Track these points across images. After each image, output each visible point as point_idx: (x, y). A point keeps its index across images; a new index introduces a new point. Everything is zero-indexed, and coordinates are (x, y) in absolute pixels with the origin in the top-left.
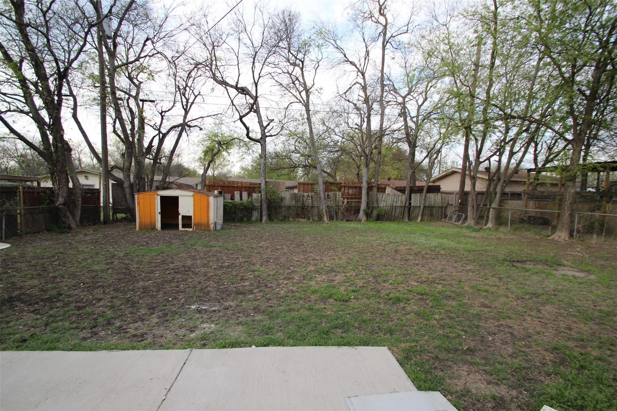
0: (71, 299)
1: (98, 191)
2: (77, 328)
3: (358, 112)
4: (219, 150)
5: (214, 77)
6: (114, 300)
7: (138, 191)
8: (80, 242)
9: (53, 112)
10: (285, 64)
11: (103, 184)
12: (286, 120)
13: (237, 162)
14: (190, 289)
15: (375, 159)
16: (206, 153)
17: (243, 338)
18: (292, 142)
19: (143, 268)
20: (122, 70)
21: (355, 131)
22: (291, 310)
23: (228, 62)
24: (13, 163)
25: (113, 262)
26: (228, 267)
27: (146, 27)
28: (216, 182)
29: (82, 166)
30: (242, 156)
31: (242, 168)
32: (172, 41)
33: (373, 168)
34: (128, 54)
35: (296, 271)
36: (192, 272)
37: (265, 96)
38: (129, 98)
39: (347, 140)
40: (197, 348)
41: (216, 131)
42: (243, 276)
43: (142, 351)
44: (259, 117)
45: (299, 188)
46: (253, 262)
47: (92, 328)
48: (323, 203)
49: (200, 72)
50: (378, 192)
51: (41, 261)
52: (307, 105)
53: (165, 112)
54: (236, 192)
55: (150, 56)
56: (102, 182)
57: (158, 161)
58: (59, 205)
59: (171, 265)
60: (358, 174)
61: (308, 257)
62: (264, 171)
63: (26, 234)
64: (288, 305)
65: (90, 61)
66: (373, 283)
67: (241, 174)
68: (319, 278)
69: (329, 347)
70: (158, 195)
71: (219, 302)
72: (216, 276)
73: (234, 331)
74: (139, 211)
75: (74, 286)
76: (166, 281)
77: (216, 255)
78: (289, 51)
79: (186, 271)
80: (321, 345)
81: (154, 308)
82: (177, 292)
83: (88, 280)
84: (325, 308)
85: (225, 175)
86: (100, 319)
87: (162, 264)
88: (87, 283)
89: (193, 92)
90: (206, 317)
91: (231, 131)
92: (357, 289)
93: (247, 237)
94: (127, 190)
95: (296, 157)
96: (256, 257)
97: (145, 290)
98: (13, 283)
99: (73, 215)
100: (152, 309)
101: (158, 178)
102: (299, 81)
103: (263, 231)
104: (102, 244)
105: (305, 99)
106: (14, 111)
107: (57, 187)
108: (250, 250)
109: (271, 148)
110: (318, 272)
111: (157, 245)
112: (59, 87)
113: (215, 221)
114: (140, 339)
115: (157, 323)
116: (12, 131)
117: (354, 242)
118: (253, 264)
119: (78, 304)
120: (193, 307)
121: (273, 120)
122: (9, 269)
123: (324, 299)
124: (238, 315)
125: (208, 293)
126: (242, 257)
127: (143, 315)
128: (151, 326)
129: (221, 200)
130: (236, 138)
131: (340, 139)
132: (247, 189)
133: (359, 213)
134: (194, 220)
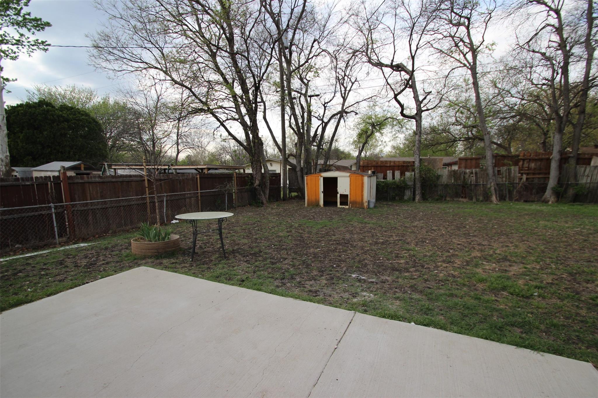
0: (267, 256)
1: (279, 174)
2: (272, 278)
3: (549, 63)
4: (372, 133)
5: (370, 61)
6: (294, 260)
7: (307, 174)
8: (269, 214)
9: (252, 116)
10: (447, 27)
11: (283, 169)
12: (446, 90)
13: (390, 141)
14: (350, 259)
15: (575, 121)
16: (360, 135)
17: (401, 313)
18: (452, 113)
19: (312, 237)
20: (295, 73)
21: (541, 88)
22: (452, 295)
23: (384, 42)
24: (228, 157)
25: (291, 231)
26: (383, 243)
27: (313, 30)
28: (370, 162)
29: (268, 156)
30: (395, 135)
31: (394, 147)
32: (334, 36)
33: (570, 133)
34: (300, 59)
35: (457, 255)
36: (351, 244)
37: (422, 68)
38: (300, 96)
39: (530, 101)
40: (359, 311)
41: (370, 114)
42: (398, 254)
43: (316, 304)
44: (415, 92)
45: (460, 164)
46: (407, 241)
47: (281, 280)
48: (491, 180)
49: (357, 59)
50: (577, 163)
51: (248, 227)
52: (473, 69)
53: (327, 103)
54: (388, 172)
55: (316, 56)
56: (282, 167)
57: (321, 147)
58: (256, 186)
59: (333, 237)
60: (544, 143)
61: (472, 241)
62: (419, 148)
63: (238, 206)
64: (449, 290)
65: (274, 71)
66: (568, 281)
67: (392, 154)
68: (488, 266)
69: (504, 345)
70: (321, 176)
71: (376, 275)
72: (372, 251)
73: (392, 304)
74: (308, 191)
75: (269, 247)
76: (330, 250)
77: (370, 232)
78: (452, 11)
79: (346, 243)
80: (493, 340)
81: (322, 272)
82: (340, 261)
83: (276, 243)
84: (496, 300)
85: (376, 156)
86: (287, 274)
87: (327, 235)
88: (276, 245)
89: (350, 80)
90: (365, 286)
91: (384, 111)
92: (542, 285)
93: (399, 216)
94: (299, 173)
95: (456, 130)
96: (410, 236)
97: (315, 255)
98: (234, 240)
99: (265, 193)
100: (321, 272)
101: (321, 162)
102: (463, 42)
103: (416, 211)
104: (283, 216)
105: (471, 61)
106: (230, 119)
107: (255, 173)
108: (403, 228)
109: (426, 123)
110: (485, 259)
111: (321, 219)
112: (256, 97)
113: (369, 199)
114: (314, 295)
115: (326, 284)
116: (230, 134)
117: (537, 228)
118: (408, 243)
119: (272, 260)
120: (354, 276)
121: (431, 92)
122: (231, 230)
123: (494, 290)
124: (394, 290)
125: (366, 265)
126: (396, 236)
127: (316, 275)
128: (321, 285)
129: (374, 180)
130: (390, 118)
131: (519, 101)
132: (400, 167)
133: (545, 192)
134: (350, 199)
